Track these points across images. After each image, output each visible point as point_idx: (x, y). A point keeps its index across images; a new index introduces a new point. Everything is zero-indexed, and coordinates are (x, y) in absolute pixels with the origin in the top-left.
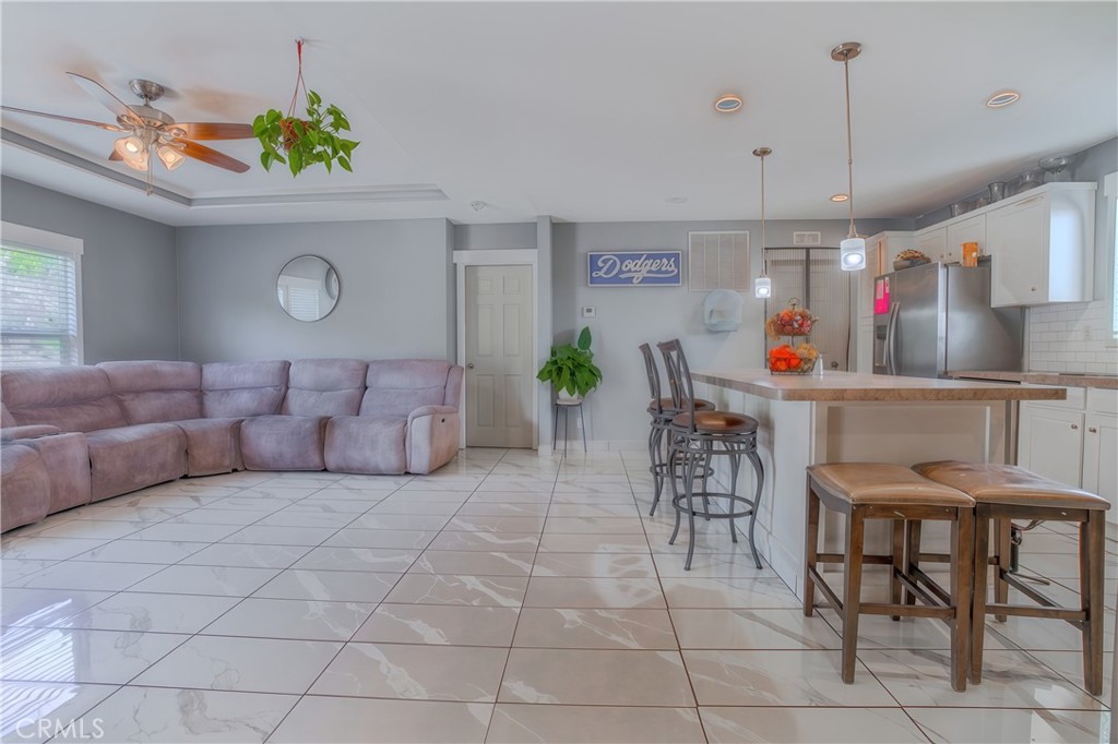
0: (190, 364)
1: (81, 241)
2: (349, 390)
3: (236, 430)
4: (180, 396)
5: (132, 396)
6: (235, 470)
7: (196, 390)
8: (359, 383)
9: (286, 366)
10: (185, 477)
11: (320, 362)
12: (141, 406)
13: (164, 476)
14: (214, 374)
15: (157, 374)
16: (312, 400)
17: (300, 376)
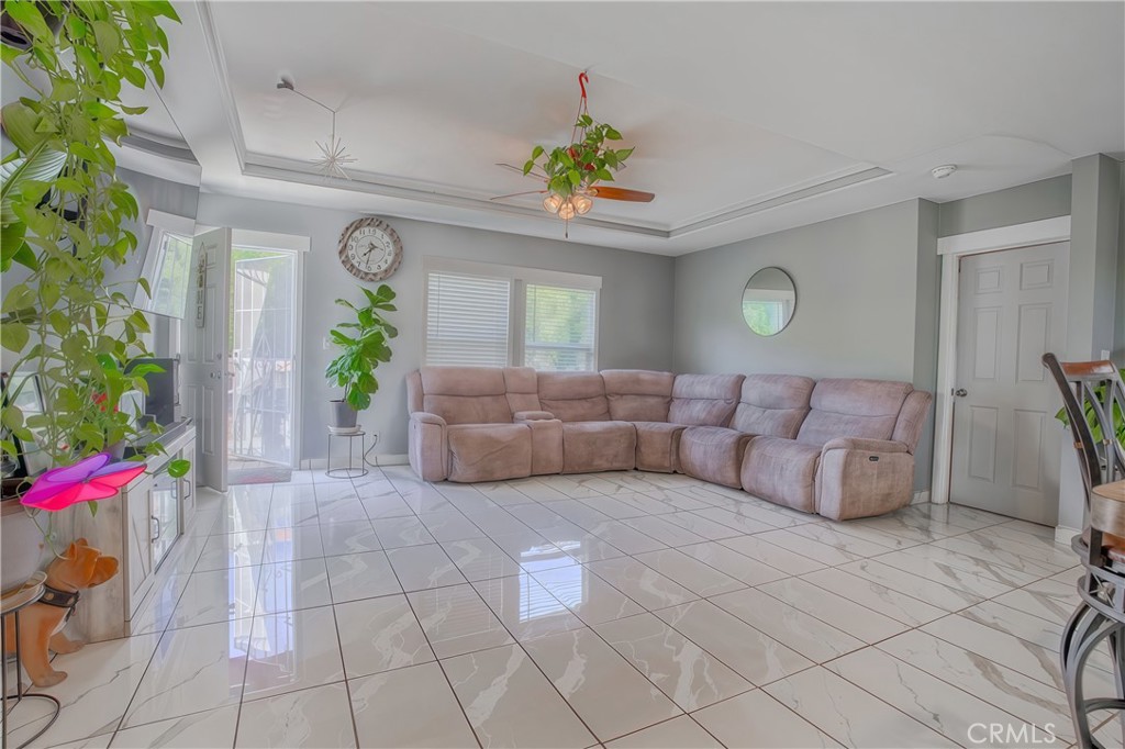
0: (666, 373)
1: (600, 278)
2: (790, 410)
3: (677, 435)
4: (652, 401)
5: (617, 397)
6: (675, 472)
7: (666, 397)
8: (801, 403)
9: (742, 379)
10: (636, 469)
11: (769, 378)
12: (621, 406)
13: (616, 465)
14: (684, 384)
15: (638, 381)
16: (757, 415)
17: (750, 392)
